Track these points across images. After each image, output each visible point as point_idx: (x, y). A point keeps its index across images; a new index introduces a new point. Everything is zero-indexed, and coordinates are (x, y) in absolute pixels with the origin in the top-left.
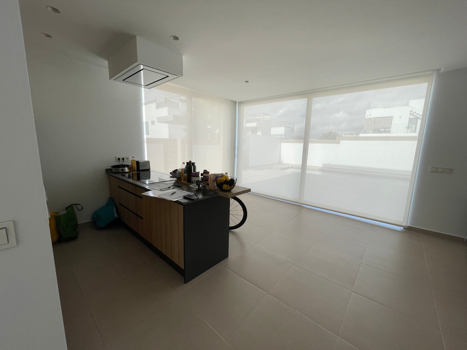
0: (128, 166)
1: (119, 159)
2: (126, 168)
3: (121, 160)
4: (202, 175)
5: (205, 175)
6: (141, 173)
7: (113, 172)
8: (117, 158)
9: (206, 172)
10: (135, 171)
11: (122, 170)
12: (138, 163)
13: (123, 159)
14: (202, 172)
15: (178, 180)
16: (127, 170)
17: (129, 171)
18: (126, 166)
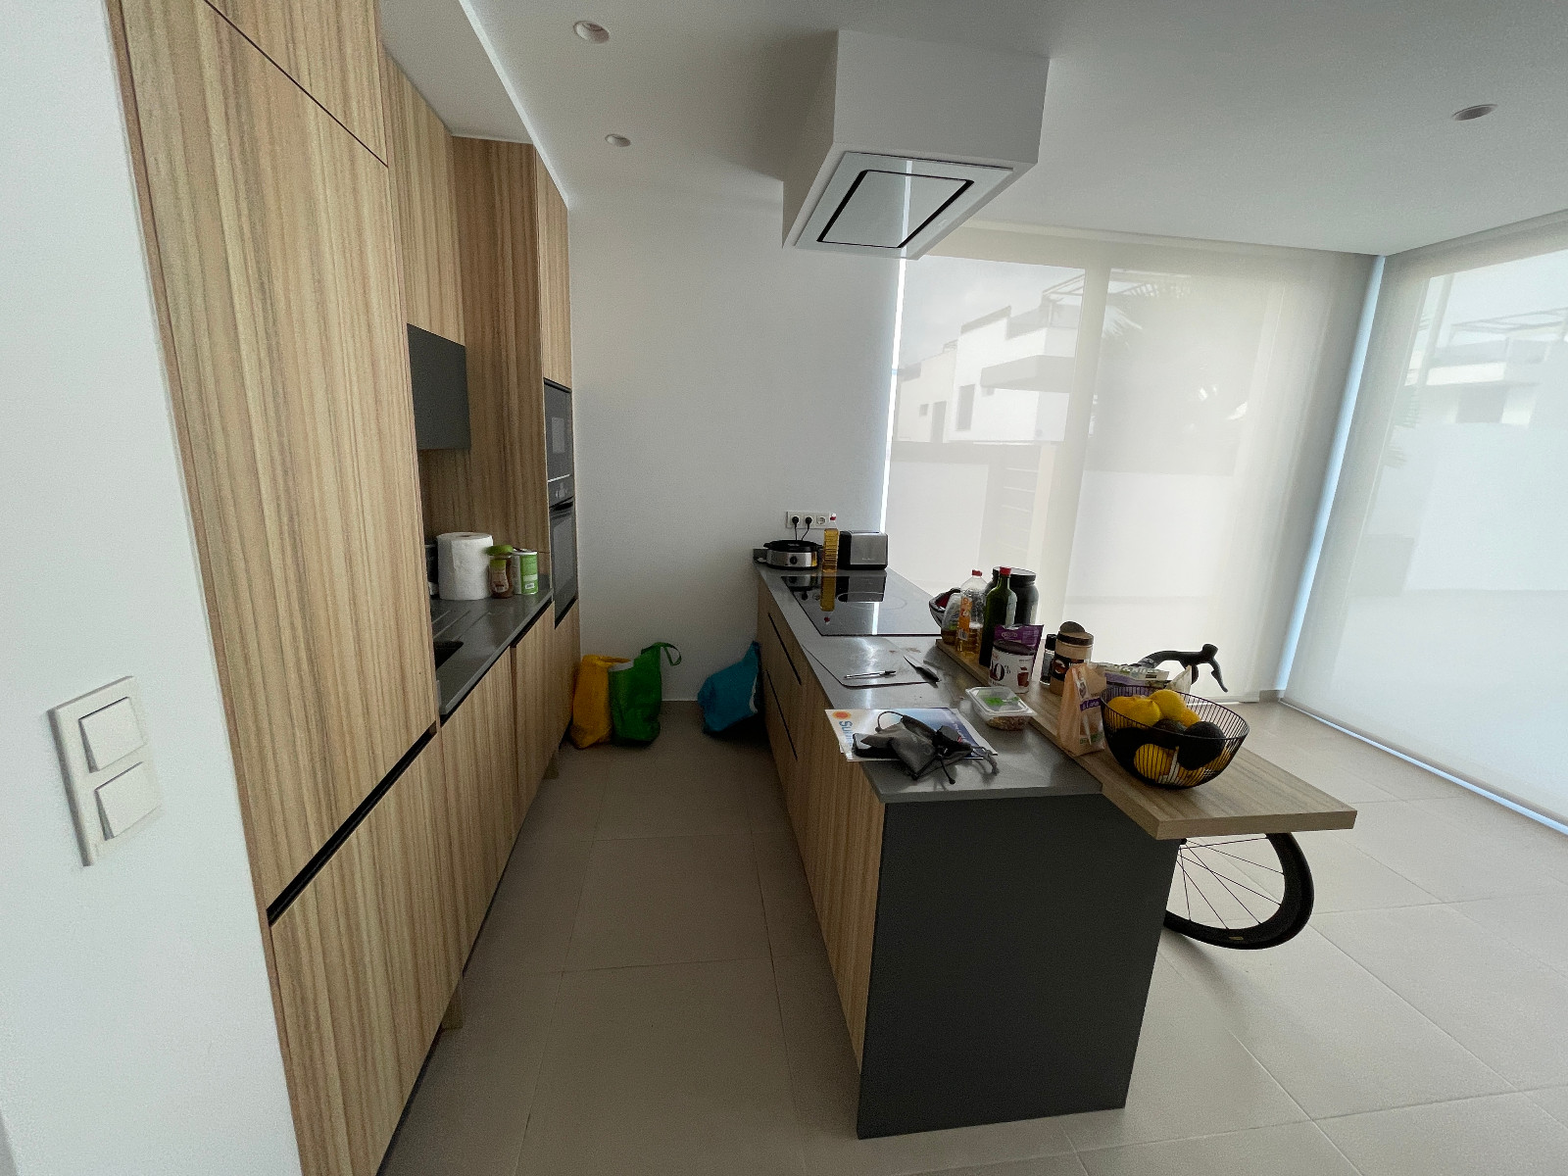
0: (813, 547)
1: (795, 520)
2: (808, 555)
3: (801, 524)
4: (1051, 642)
5: (1066, 650)
6: (853, 576)
7: (769, 562)
8: (790, 517)
9: (1073, 636)
10: (833, 568)
11: (794, 560)
12: (845, 539)
13: (808, 521)
14: (1052, 629)
15: (946, 643)
16: (808, 559)
17: (815, 565)
18: (808, 548)
